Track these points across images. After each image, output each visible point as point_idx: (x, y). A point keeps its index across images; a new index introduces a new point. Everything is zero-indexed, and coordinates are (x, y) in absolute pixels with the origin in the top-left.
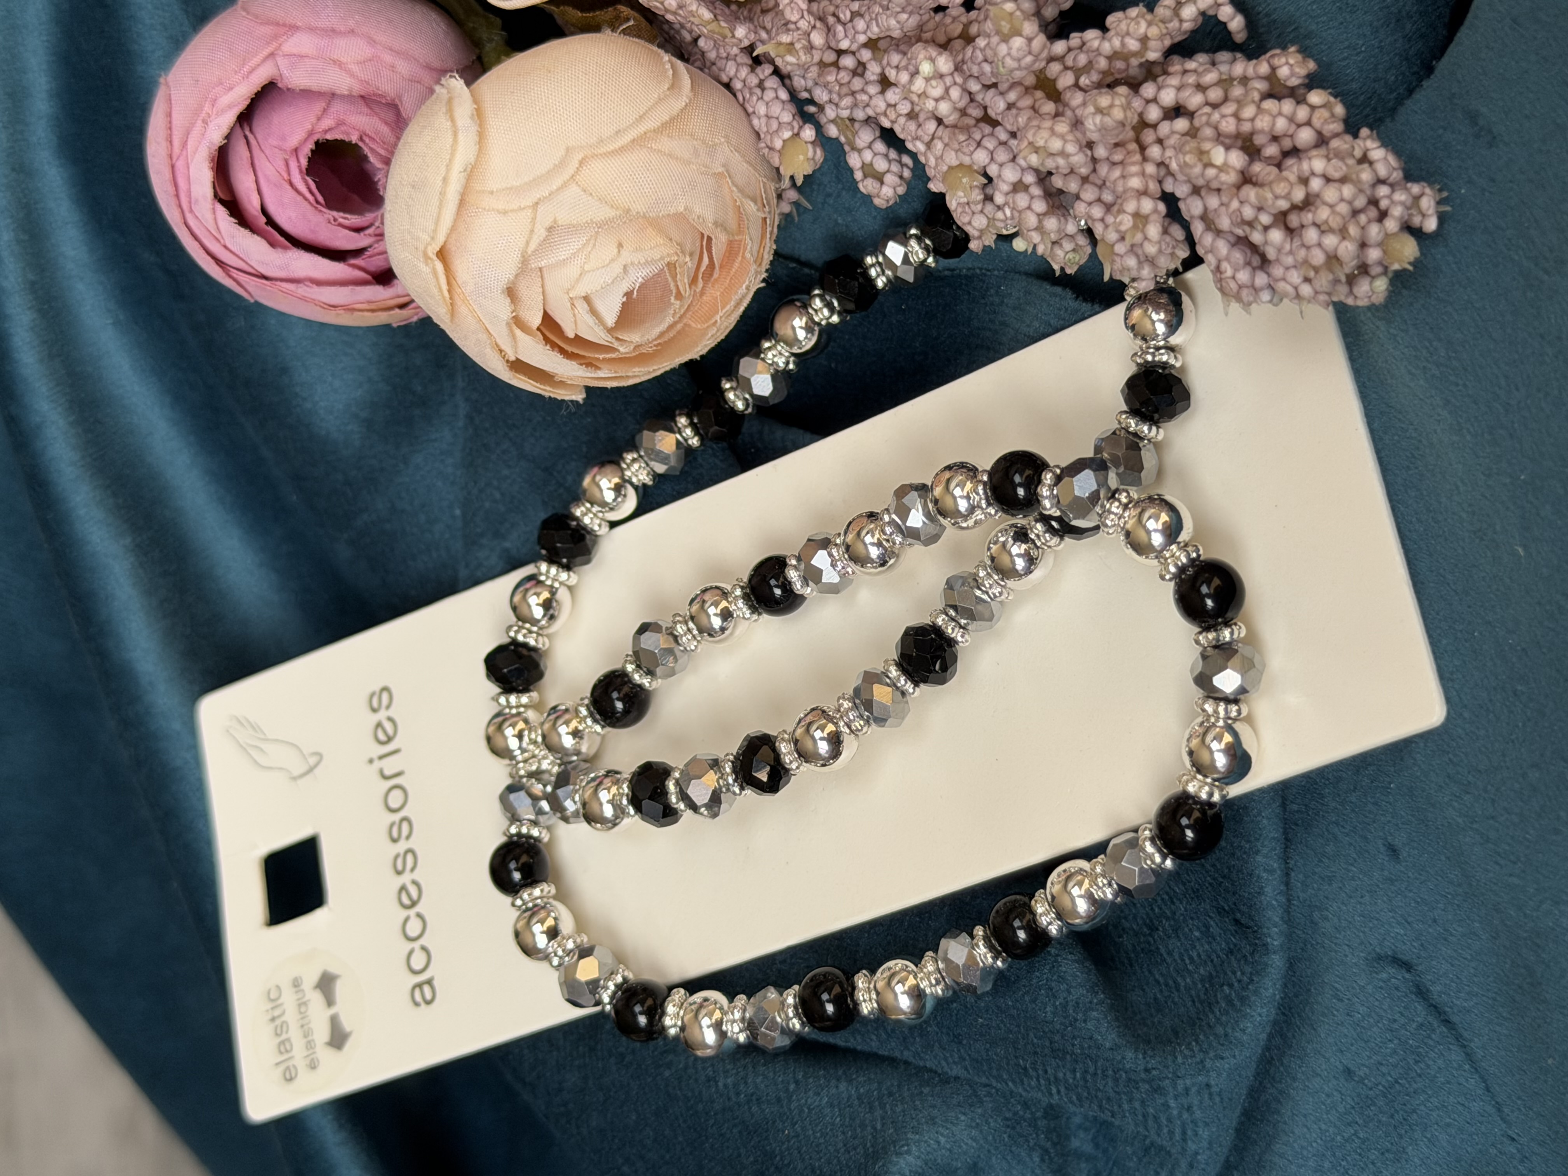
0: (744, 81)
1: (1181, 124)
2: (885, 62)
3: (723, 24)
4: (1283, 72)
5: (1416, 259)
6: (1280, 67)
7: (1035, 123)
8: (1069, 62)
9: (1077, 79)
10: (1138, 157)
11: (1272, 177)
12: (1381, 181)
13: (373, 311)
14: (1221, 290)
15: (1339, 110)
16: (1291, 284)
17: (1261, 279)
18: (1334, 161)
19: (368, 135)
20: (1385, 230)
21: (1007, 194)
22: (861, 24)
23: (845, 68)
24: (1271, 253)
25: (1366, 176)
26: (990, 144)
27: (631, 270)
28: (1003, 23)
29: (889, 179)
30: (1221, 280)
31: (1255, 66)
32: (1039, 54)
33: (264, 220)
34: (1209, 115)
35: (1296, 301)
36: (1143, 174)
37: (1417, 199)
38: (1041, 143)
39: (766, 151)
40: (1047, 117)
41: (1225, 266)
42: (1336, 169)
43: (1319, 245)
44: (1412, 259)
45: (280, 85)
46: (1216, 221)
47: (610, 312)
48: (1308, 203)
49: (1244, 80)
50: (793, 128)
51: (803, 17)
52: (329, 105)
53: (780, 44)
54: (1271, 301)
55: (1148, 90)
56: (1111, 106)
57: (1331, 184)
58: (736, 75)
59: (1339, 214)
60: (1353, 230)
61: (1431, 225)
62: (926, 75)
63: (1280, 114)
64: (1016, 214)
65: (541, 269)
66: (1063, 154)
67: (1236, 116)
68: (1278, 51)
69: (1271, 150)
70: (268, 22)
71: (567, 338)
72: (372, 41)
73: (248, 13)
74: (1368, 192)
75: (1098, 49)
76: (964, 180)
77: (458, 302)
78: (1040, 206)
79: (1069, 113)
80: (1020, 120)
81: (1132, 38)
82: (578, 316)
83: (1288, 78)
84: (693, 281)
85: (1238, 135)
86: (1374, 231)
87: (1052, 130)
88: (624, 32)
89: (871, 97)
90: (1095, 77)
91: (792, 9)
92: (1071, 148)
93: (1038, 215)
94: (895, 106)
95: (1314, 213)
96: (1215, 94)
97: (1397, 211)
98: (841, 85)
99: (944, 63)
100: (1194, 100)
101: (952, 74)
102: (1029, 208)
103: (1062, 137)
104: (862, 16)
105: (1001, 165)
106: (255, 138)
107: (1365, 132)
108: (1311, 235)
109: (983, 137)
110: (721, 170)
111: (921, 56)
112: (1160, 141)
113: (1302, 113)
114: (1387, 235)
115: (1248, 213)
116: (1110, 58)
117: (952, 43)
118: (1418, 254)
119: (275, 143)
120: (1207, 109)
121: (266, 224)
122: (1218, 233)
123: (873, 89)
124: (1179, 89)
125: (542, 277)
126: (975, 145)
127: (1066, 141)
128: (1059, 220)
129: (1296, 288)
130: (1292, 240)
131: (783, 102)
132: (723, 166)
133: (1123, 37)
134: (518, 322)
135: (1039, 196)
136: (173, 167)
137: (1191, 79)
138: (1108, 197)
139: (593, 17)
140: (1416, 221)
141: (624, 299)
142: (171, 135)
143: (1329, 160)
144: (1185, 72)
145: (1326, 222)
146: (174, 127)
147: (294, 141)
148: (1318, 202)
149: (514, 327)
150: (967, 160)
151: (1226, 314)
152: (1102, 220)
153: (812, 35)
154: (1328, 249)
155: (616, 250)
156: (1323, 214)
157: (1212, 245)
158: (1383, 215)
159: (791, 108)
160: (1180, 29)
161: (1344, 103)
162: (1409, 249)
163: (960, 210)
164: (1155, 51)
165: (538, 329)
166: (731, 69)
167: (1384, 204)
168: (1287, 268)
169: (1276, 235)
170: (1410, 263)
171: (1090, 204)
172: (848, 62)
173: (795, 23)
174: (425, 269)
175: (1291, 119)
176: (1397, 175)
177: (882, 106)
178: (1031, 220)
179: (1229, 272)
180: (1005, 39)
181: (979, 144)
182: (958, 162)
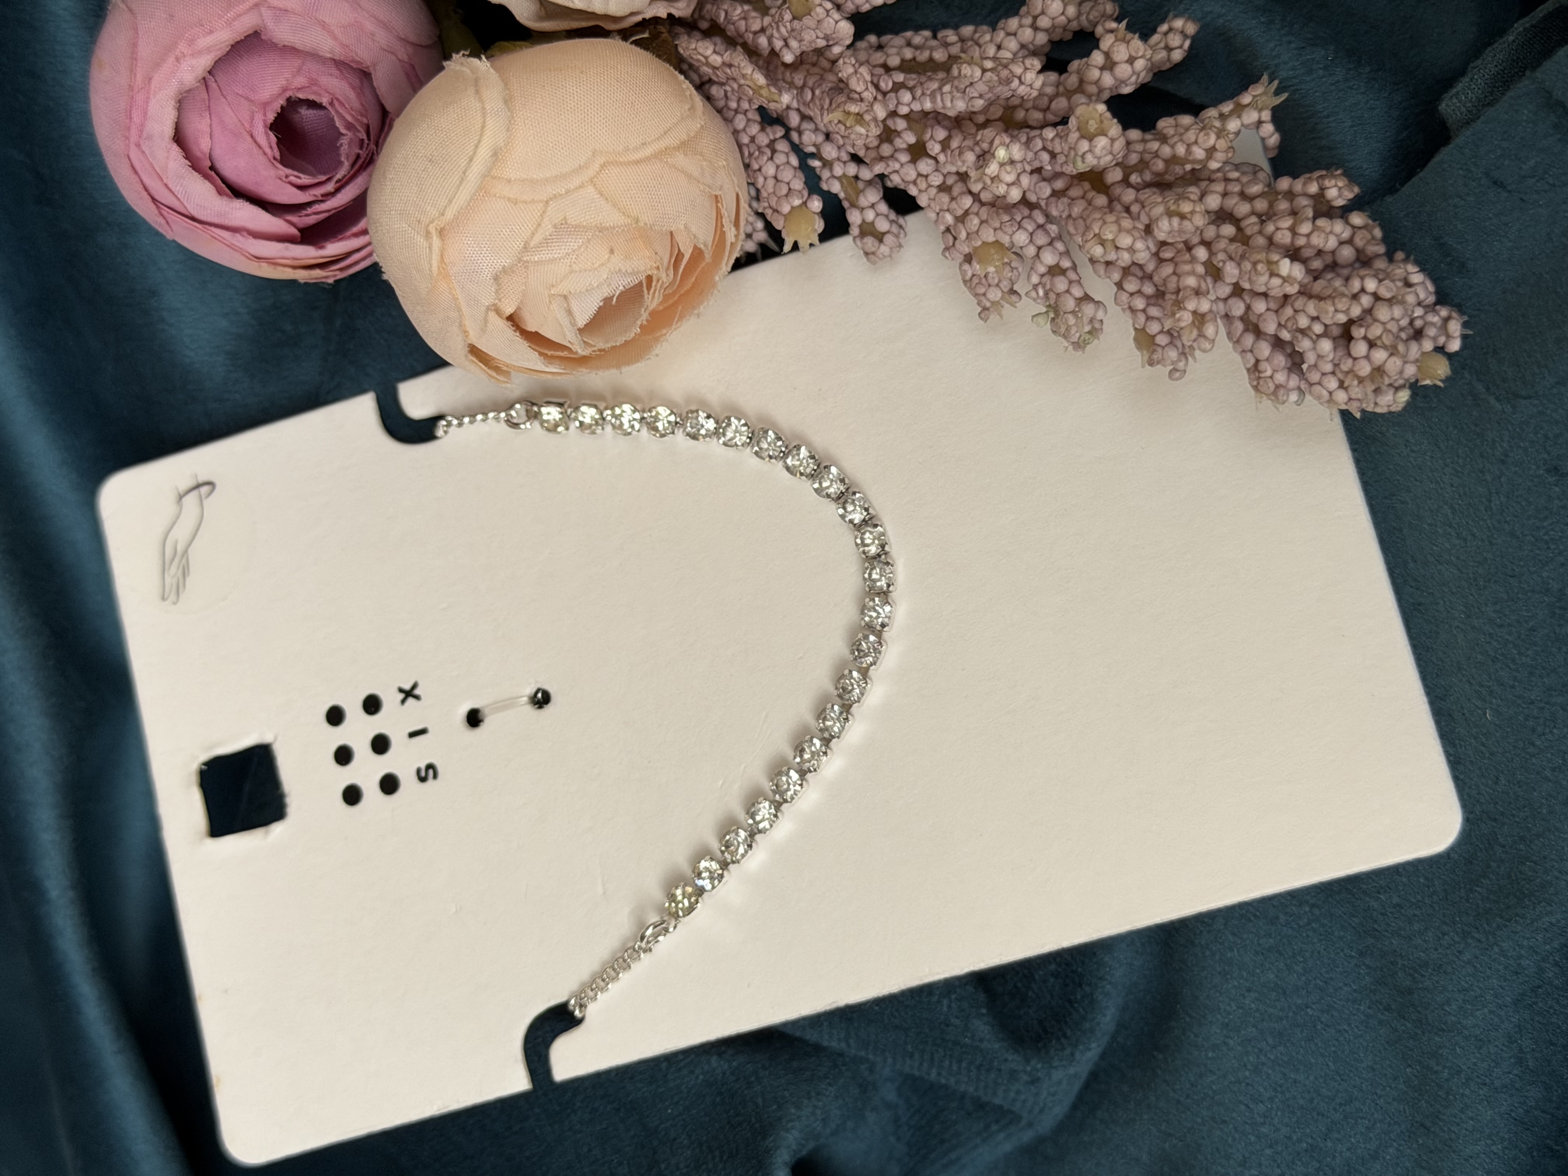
2: (928, 135)
4: (1332, 193)
5: (1448, 378)
6: (1330, 188)
9: (1127, 176)
10: (1187, 257)
12: (1420, 304)
14: (1256, 388)
15: (1378, 232)
16: (1324, 389)
17: (1294, 380)
18: (1382, 282)
20: (1422, 349)
21: (1044, 275)
24: (1311, 360)
25: (1409, 299)
26: (1029, 226)
28: (1091, 122)
29: (889, 239)
30: (1257, 379)
31: (1302, 184)
32: (1117, 154)
33: (208, 164)
34: (1260, 225)
35: (1327, 404)
36: (1194, 273)
37: (1446, 320)
38: (1110, 237)
40: (1105, 210)
42: (1386, 290)
44: (1443, 377)
46: (1261, 325)
48: (1362, 319)
49: (1291, 195)
50: (802, 197)
56: (1193, 212)
57: (1381, 303)
58: (744, 130)
59: (1390, 331)
60: (1401, 349)
61: (1456, 345)
62: (1000, 161)
63: (1331, 232)
64: (1053, 296)
66: (1131, 249)
67: (1293, 230)
68: (1324, 172)
74: (1411, 313)
76: (996, 257)
83: (1335, 199)
85: (1292, 246)
86: (1413, 349)
87: (1115, 224)
92: (1140, 245)
93: (1076, 299)
95: (1366, 329)
96: (1261, 206)
97: (1430, 333)
99: (1017, 151)
100: (1240, 208)
101: (1022, 161)
107: (1401, 256)
108: (1360, 348)
109: (1023, 218)
111: (996, 141)
112: (1207, 244)
113: (1347, 232)
114: (1422, 354)
115: (1303, 322)
118: (1449, 373)
120: (1254, 219)
122: (1260, 335)
124: (1225, 195)
126: (1015, 226)
127: (1135, 238)
130: (1338, 348)
133: (1189, 146)
137: (1237, 188)
138: (1149, 289)
140: (1444, 340)
145: (1378, 339)
148: (1369, 319)
150: (1006, 239)
152: (1144, 311)
153: (875, 107)
154: (1375, 363)
156: (1376, 331)
157: (1251, 346)
158: (1419, 334)
162: (1442, 369)
163: (975, 281)
164: (1219, 162)
167: (1419, 323)
168: (1325, 374)
170: (1441, 380)
171: (1132, 294)
175: (1339, 237)
176: (1431, 299)
178: (1070, 303)
179: (1267, 373)
180: (1089, 137)
181: (1019, 225)
182: (994, 239)
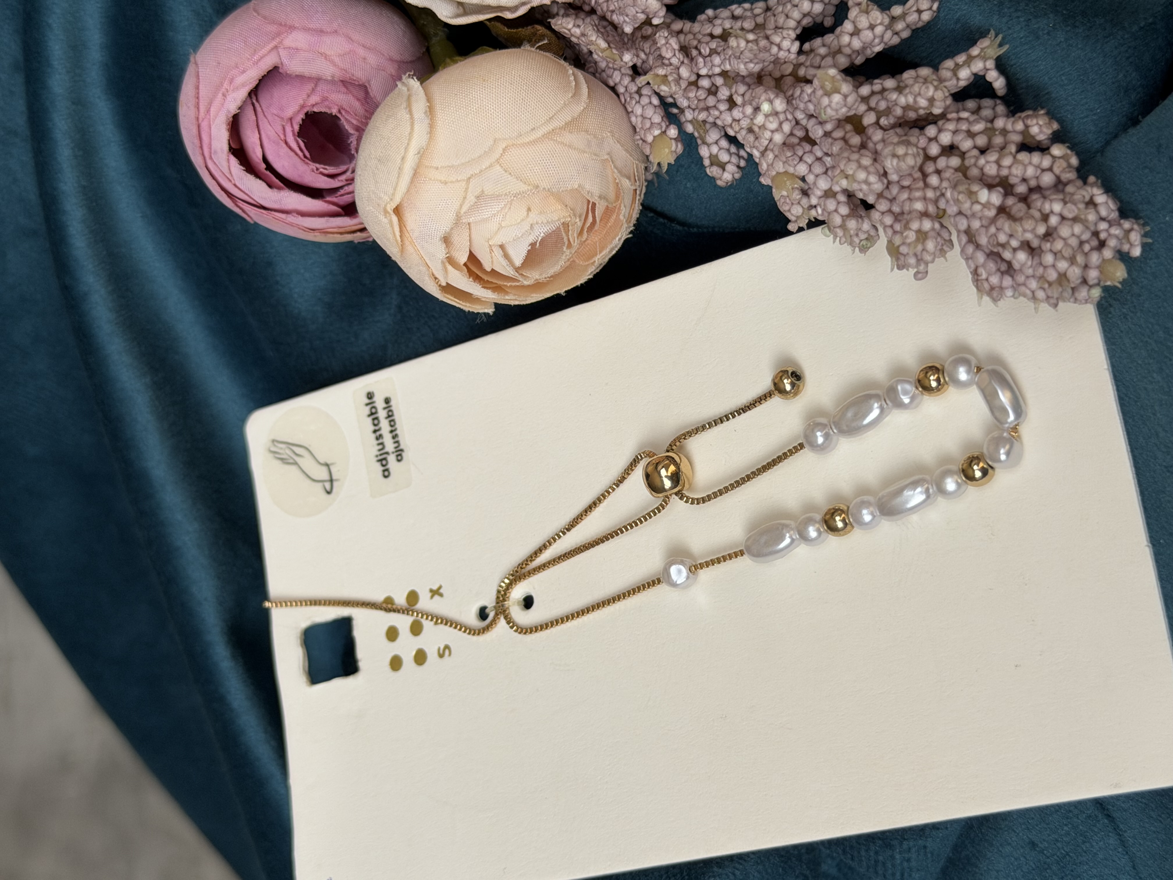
0: (626, 87)
1: (955, 161)
2: (733, 90)
3: (614, 51)
4: (1034, 130)
5: (1124, 280)
6: (1033, 126)
7: (846, 154)
8: (873, 104)
9: (878, 119)
10: (921, 184)
11: (1021, 214)
12: (1103, 219)
13: (341, 233)
14: (977, 287)
15: (1074, 161)
16: (1030, 289)
17: (1007, 281)
18: (1069, 205)
19: (344, 109)
20: (1103, 257)
21: (820, 197)
22: (717, 60)
23: (703, 88)
24: (1016, 266)
25: (1092, 217)
26: (809, 159)
27: (536, 227)
28: (827, 83)
29: (730, 168)
30: (977, 280)
31: (1013, 123)
32: (852, 106)
33: (263, 166)
34: (977, 158)
35: (1033, 301)
36: (925, 198)
37: (1128, 232)
38: (850, 172)
39: (640, 142)
40: (855, 149)
41: (981, 271)
42: (1070, 211)
43: (1054, 266)
44: (1121, 280)
45: (281, 71)
46: (977, 238)
47: (518, 257)
48: (1049, 235)
49: (1004, 132)
50: (661, 128)
51: (675, 55)
52: (316, 85)
53: (658, 75)
54: (1013, 296)
55: (931, 131)
56: (906, 154)
57: (1065, 222)
58: (620, 82)
59: (1070, 246)
60: (1080, 259)
61: (1137, 252)
62: (766, 113)
63: (1030, 163)
64: (826, 214)
65: (469, 224)
66: (866, 182)
67: (998, 162)
68: (1030, 112)
69: (1021, 189)
70: (273, 22)
71: (487, 271)
72: (349, 39)
73: (258, 14)
74: (1092, 228)
75: (895, 101)
76: (788, 183)
77: (407, 243)
78: (844, 210)
79: (871, 145)
80: (834, 148)
81: (923, 98)
82: (495, 258)
83: (1038, 134)
84: (581, 233)
85: (998, 176)
86: (1095, 258)
87: (858, 161)
88: (539, 48)
89: (721, 112)
90: (892, 120)
91: (667, 49)
92: (873, 179)
93: (842, 216)
94: (739, 121)
95: (1052, 243)
96: (981, 141)
97: (1112, 243)
98: (699, 100)
99: (780, 105)
100: (966, 144)
101: (785, 112)
102: (836, 211)
103: (866, 168)
104: (719, 54)
105: (817, 176)
106: (261, 106)
107: (1092, 179)
108: (1049, 259)
109: (805, 153)
110: (606, 157)
111: (763, 98)
112: (938, 172)
113: (1046, 162)
114: (1104, 260)
115: (1002, 238)
116: (906, 108)
117: (785, 78)
118: (1126, 275)
119: (275, 112)
120: (975, 152)
121: (266, 169)
122: (978, 246)
123: (723, 107)
124: (955, 132)
125: (470, 229)
126: (798, 159)
127: (869, 173)
128: (858, 221)
129: (1033, 292)
130: (1033, 258)
131: (655, 107)
132: (608, 154)
133: (916, 96)
134: (451, 260)
135: (845, 202)
136: (199, 126)
137: (964, 127)
138: (896, 209)
139: (516, 32)
140: (1126, 248)
141: (530, 248)
142: (198, 103)
143: (1065, 203)
144: (959, 119)
145: (1060, 251)
146: (200, 96)
147: (289, 112)
148: (1055, 235)
149: (447, 264)
150: (791, 170)
151: (980, 305)
152: (891, 226)
153: (681, 70)
154: (1060, 270)
155: (526, 213)
156: (1059, 245)
157: (972, 254)
158: (1102, 244)
159: (660, 112)
160: (957, 86)
161: (1078, 154)
162: (1120, 273)
163: (782, 200)
164: (940, 108)
165: (465, 265)
166: (616, 77)
167: (1103, 236)
168: (1028, 277)
169: (1022, 256)
170: (1120, 283)
171: (883, 213)
172: (705, 83)
173: (669, 59)
174: (385, 221)
175: (1037, 167)
176: (1115, 215)
177: (729, 120)
178: (837, 220)
179: (984, 276)
180: (828, 94)
181: (801, 159)
182: (784, 170)
